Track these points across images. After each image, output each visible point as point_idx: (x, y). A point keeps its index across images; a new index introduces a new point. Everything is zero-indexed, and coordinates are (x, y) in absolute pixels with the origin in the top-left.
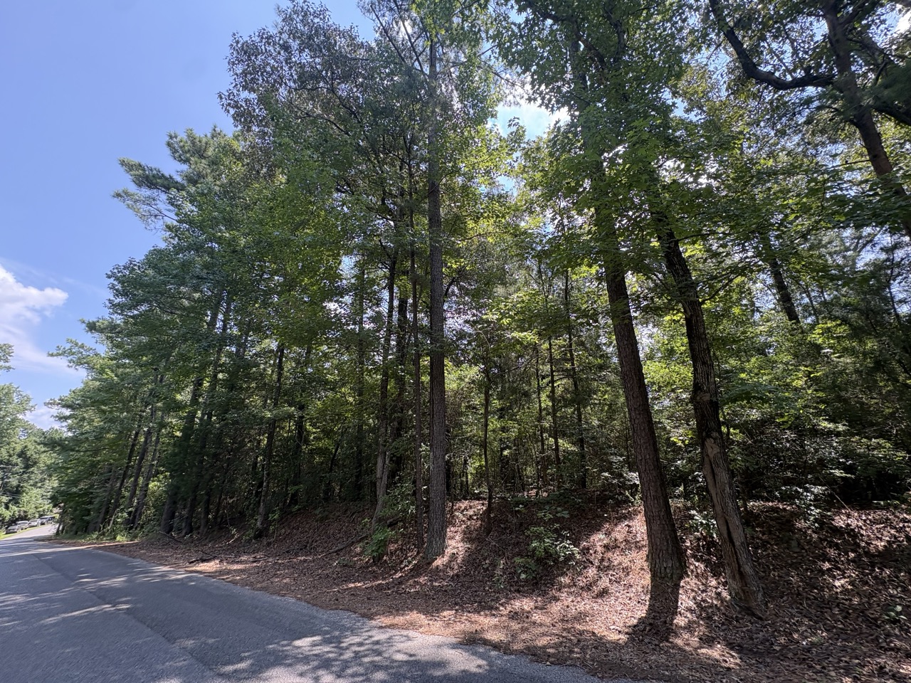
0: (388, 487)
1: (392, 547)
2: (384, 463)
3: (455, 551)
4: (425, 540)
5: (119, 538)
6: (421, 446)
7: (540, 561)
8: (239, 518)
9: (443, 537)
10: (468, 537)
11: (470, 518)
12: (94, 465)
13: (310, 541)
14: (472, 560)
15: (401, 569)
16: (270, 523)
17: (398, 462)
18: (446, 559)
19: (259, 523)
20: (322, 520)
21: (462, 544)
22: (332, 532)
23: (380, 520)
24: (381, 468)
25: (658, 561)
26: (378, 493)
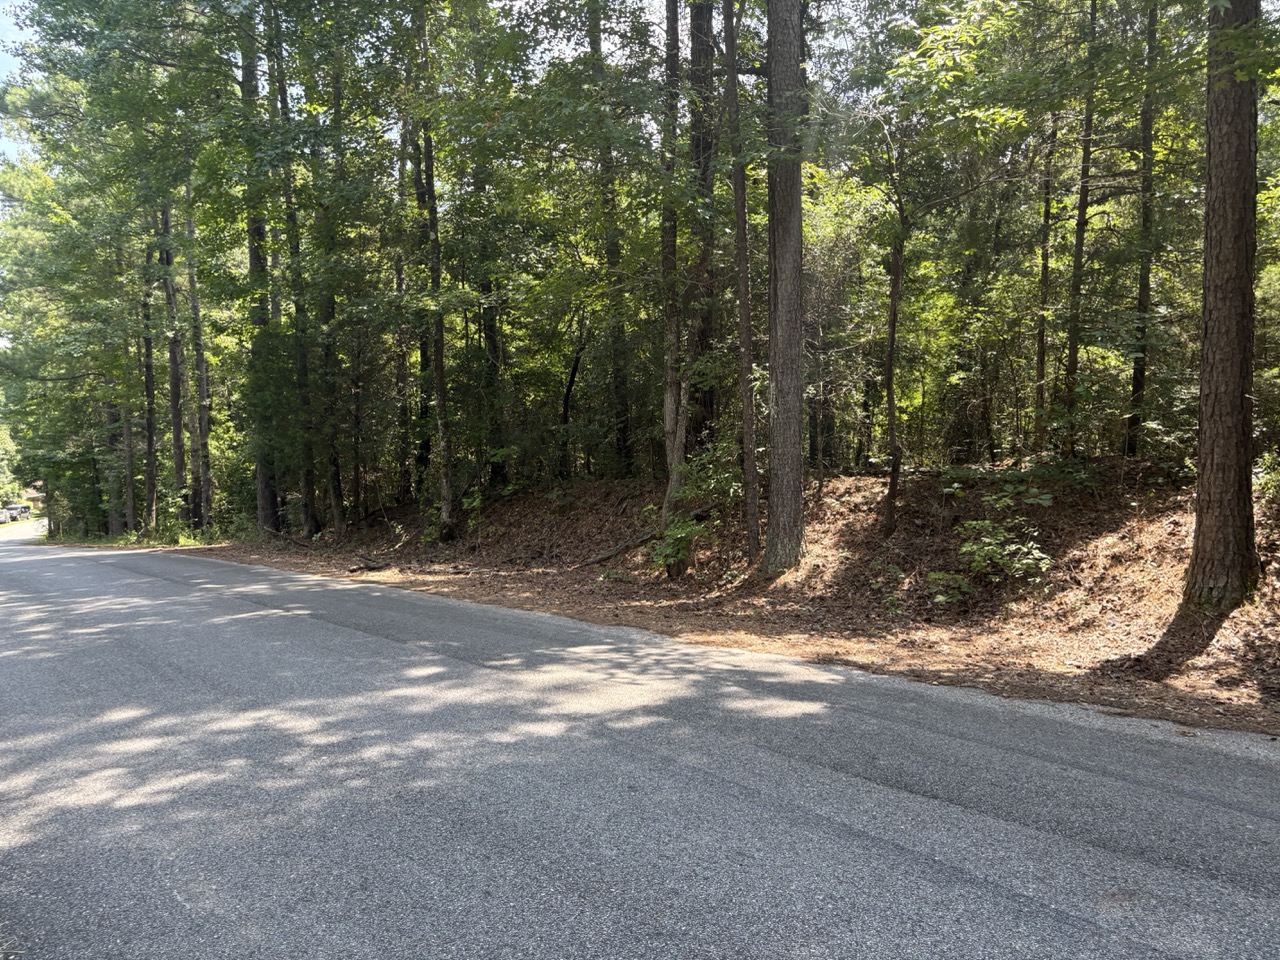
0: (687, 448)
1: (703, 555)
2: (678, 403)
3: (819, 562)
4: (764, 544)
5: (182, 540)
6: (750, 370)
7: (980, 579)
8: (405, 506)
9: (798, 538)
10: (848, 539)
11: (856, 509)
12: (76, 407)
13: (547, 545)
14: (851, 579)
15: (720, 587)
16: (467, 514)
17: (708, 403)
18: (801, 574)
19: (444, 516)
20: (563, 510)
21: (834, 552)
22: (585, 531)
23: (676, 506)
24: (673, 413)
25: (1200, 578)
26: (669, 460)
